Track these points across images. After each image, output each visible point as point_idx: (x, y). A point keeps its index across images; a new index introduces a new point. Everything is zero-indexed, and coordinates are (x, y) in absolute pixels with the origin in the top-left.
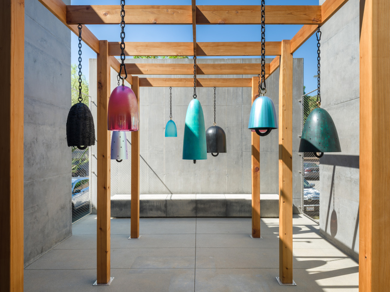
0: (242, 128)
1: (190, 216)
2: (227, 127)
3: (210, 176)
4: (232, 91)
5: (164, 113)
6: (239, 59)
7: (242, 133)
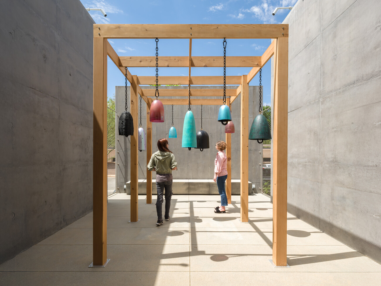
0: (220, 134)
1: (184, 194)
2: (210, 134)
3: (198, 167)
4: (213, 109)
5: (167, 123)
6: (218, 86)
7: (220, 137)
